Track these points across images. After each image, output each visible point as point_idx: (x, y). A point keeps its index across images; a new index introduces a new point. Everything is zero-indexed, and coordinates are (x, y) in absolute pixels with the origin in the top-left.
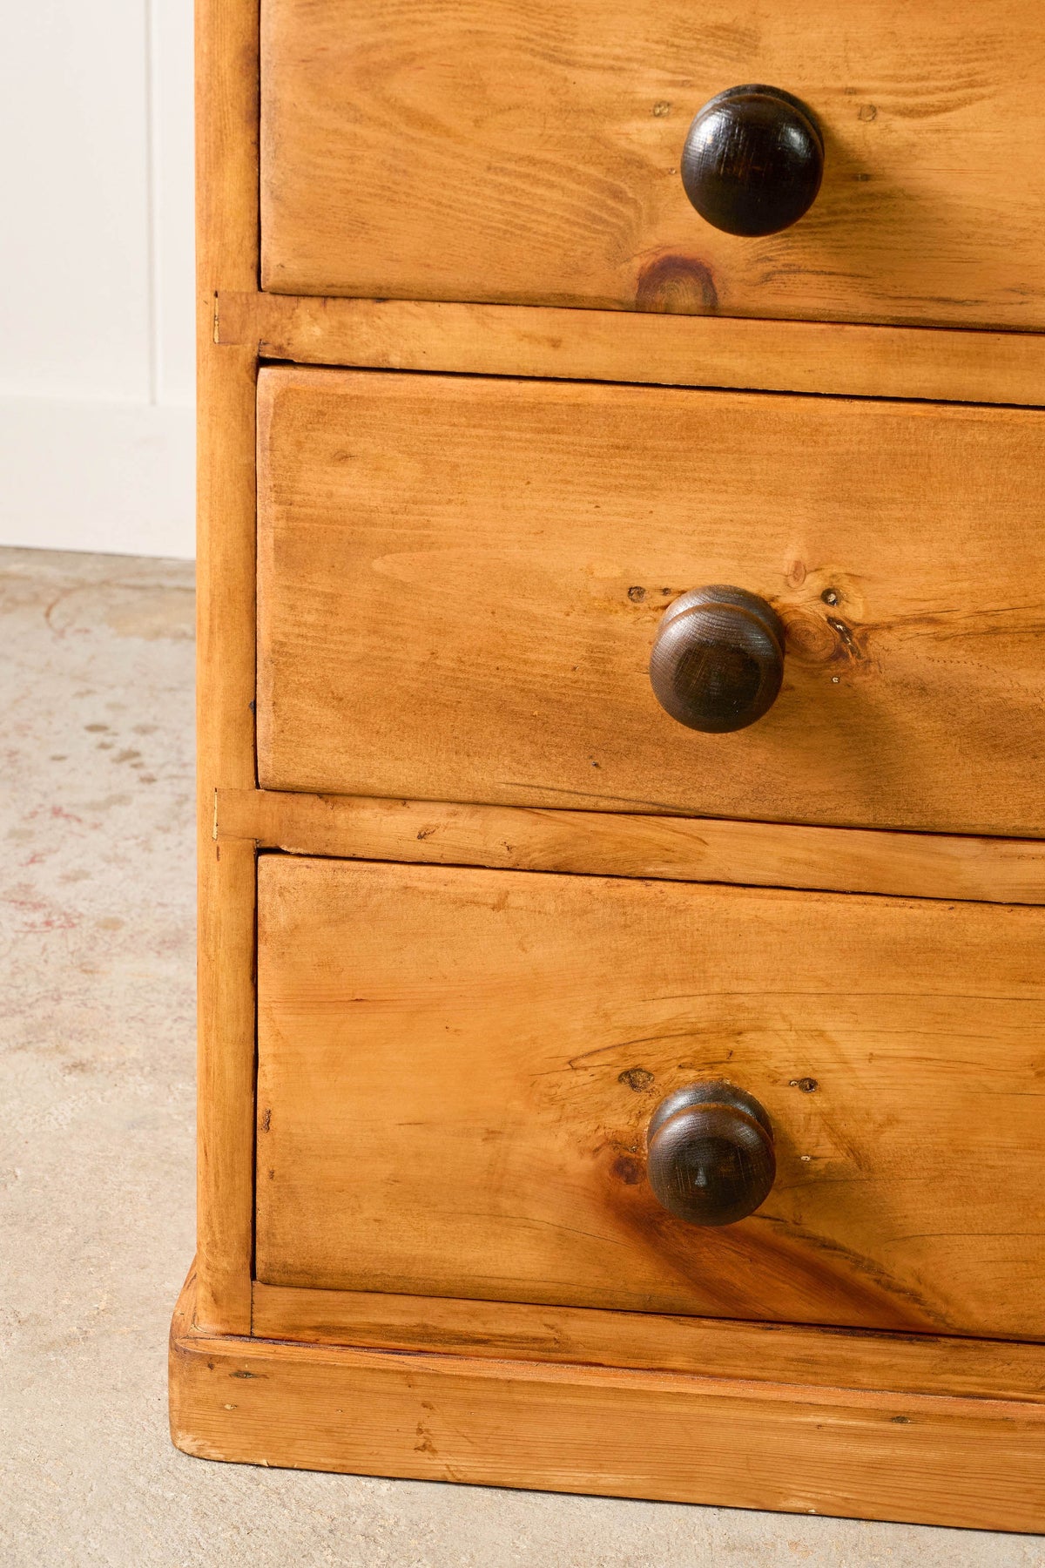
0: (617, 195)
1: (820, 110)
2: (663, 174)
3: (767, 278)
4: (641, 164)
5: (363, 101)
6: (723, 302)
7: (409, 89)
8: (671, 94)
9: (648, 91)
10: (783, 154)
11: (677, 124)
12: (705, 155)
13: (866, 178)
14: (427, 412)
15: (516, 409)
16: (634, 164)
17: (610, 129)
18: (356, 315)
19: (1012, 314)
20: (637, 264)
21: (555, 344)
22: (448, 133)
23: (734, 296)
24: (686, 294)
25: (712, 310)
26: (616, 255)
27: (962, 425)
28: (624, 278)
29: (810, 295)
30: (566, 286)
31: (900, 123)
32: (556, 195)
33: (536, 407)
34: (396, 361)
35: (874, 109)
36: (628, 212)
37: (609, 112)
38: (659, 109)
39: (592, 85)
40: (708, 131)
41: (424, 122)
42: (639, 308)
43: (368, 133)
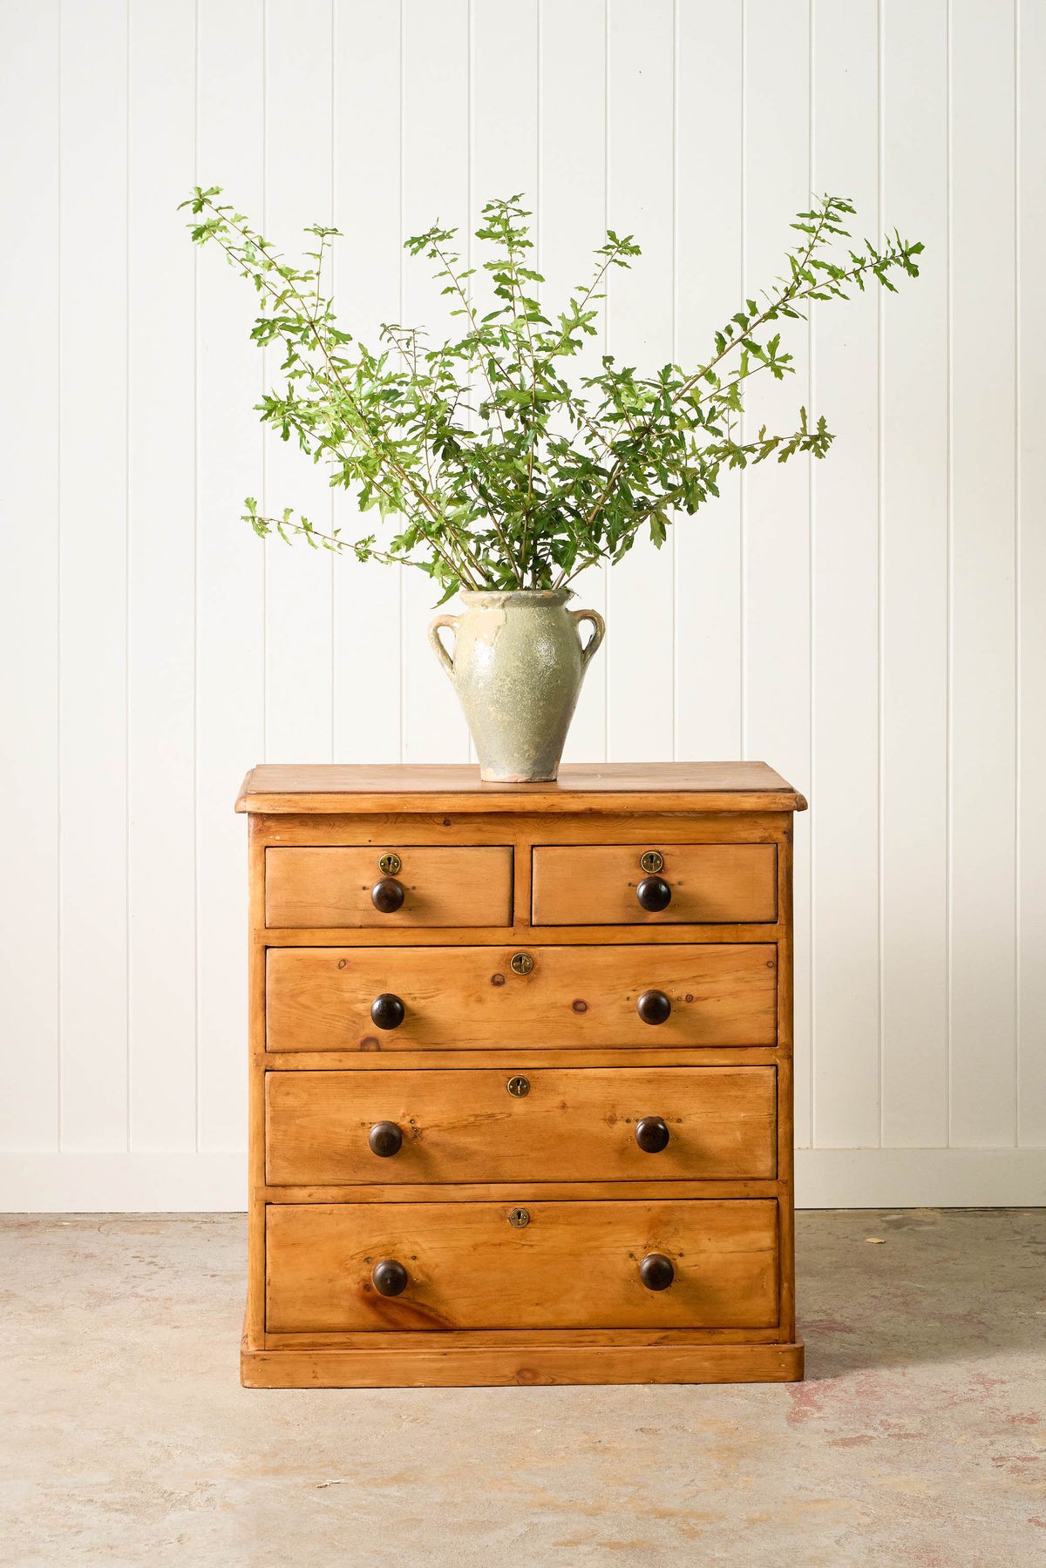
0: (354, 1022)
1: (403, 999)
2: (366, 1017)
3: (392, 1041)
4: (360, 1014)
5: (291, 1003)
6: (381, 1047)
7: (303, 999)
8: (366, 997)
9: (361, 997)
10: (394, 1009)
11: (368, 1004)
12: (377, 1010)
13: (415, 1015)
14: (309, 1080)
15: (330, 1078)
16: (359, 1015)
17: (352, 1007)
18: (290, 1057)
19: (452, 1046)
20: (360, 1039)
21: (340, 1061)
22: (313, 1010)
23: (384, 1046)
24: (373, 1047)
25: (379, 1050)
26: (354, 1038)
27: (442, 1075)
28: (356, 1043)
29: (402, 1044)
30: (343, 1046)
31: (422, 1001)
32: (340, 1023)
33: (336, 1077)
34: (300, 1068)
35: (415, 998)
36: (357, 1026)
37: (352, 1002)
38: (364, 1001)
39: (347, 995)
40: (376, 1005)
41: (308, 1007)
42: (361, 1051)
43: (294, 1010)
